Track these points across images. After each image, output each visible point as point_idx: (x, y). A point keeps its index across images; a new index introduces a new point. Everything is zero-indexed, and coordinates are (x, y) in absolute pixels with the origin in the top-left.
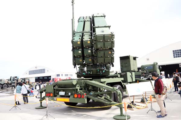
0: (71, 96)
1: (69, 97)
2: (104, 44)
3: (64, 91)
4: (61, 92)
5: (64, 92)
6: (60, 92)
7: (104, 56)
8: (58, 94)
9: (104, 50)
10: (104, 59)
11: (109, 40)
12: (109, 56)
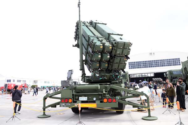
0: (96, 101)
1: (94, 102)
2: (123, 51)
3: (85, 97)
4: (82, 98)
5: (87, 97)
6: (80, 98)
7: (120, 63)
8: (78, 99)
9: (121, 56)
10: (119, 65)
11: (127, 48)
12: (123, 63)
